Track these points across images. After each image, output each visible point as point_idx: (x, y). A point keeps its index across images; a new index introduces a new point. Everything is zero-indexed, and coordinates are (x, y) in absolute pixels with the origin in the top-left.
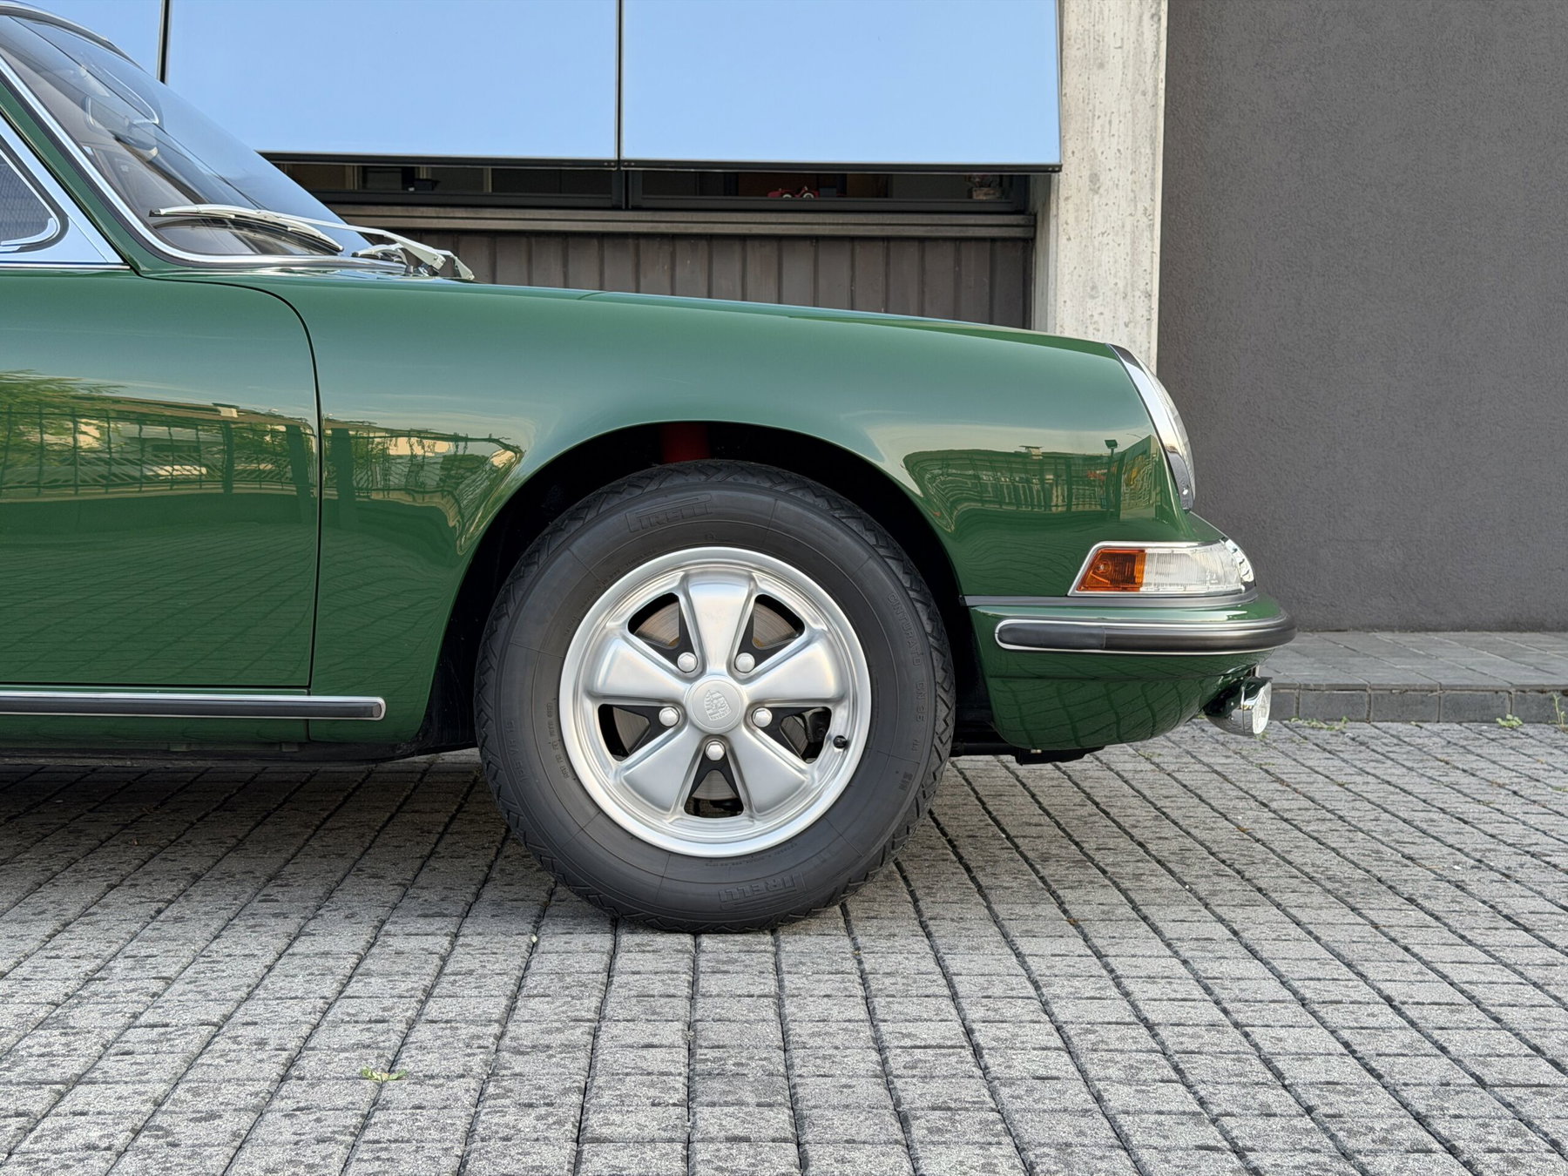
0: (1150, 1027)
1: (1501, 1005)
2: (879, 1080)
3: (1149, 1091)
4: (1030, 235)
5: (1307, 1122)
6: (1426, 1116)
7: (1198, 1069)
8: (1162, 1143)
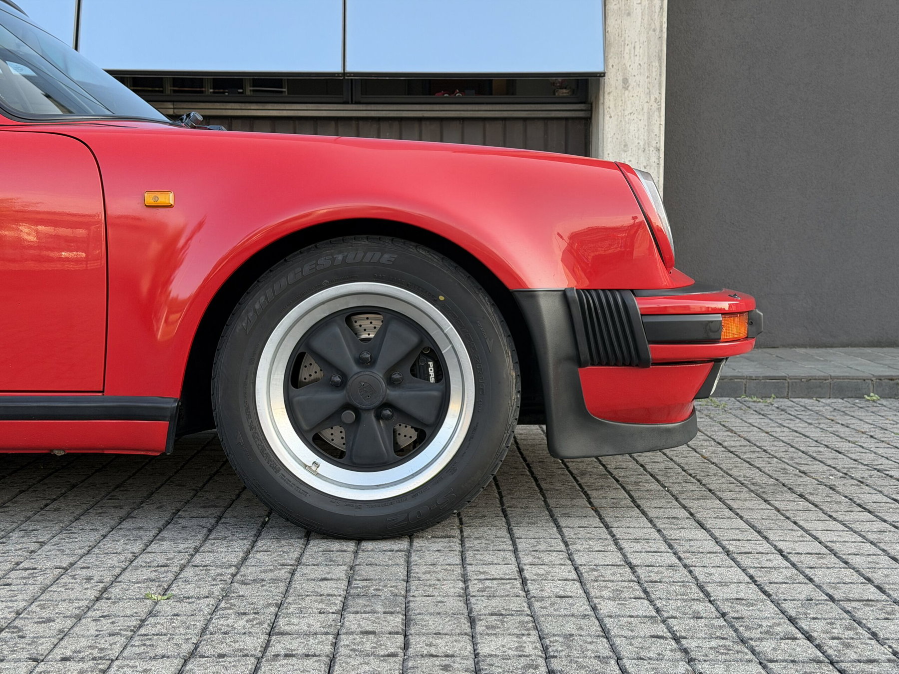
0: (632, 567)
1: (849, 554)
2: (461, 599)
3: (626, 604)
4: (588, 115)
5: (721, 622)
6: (795, 618)
7: (657, 592)
8: (630, 634)
